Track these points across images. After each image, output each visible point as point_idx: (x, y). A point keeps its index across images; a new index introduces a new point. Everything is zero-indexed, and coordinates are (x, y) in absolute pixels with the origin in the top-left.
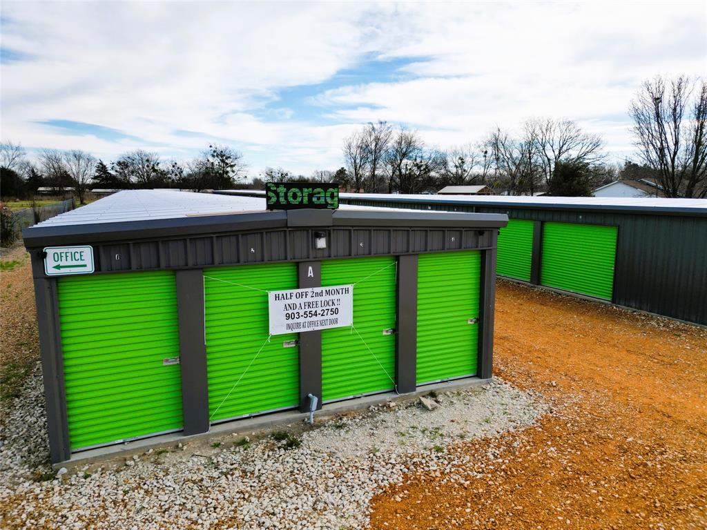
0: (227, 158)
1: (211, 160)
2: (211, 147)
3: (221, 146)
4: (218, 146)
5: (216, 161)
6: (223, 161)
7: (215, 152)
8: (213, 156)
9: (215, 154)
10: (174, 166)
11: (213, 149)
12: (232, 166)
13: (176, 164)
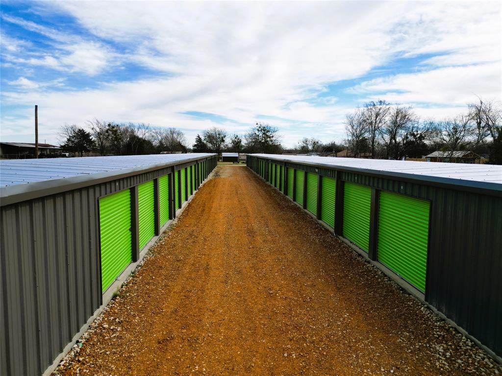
0: (267, 132)
2: (257, 124)
3: (264, 123)
4: (261, 124)
5: (261, 134)
6: (265, 134)
7: (260, 127)
8: (258, 130)
9: (260, 129)
11: (259, 125)
12: (271, 137)
13: (237, 136)
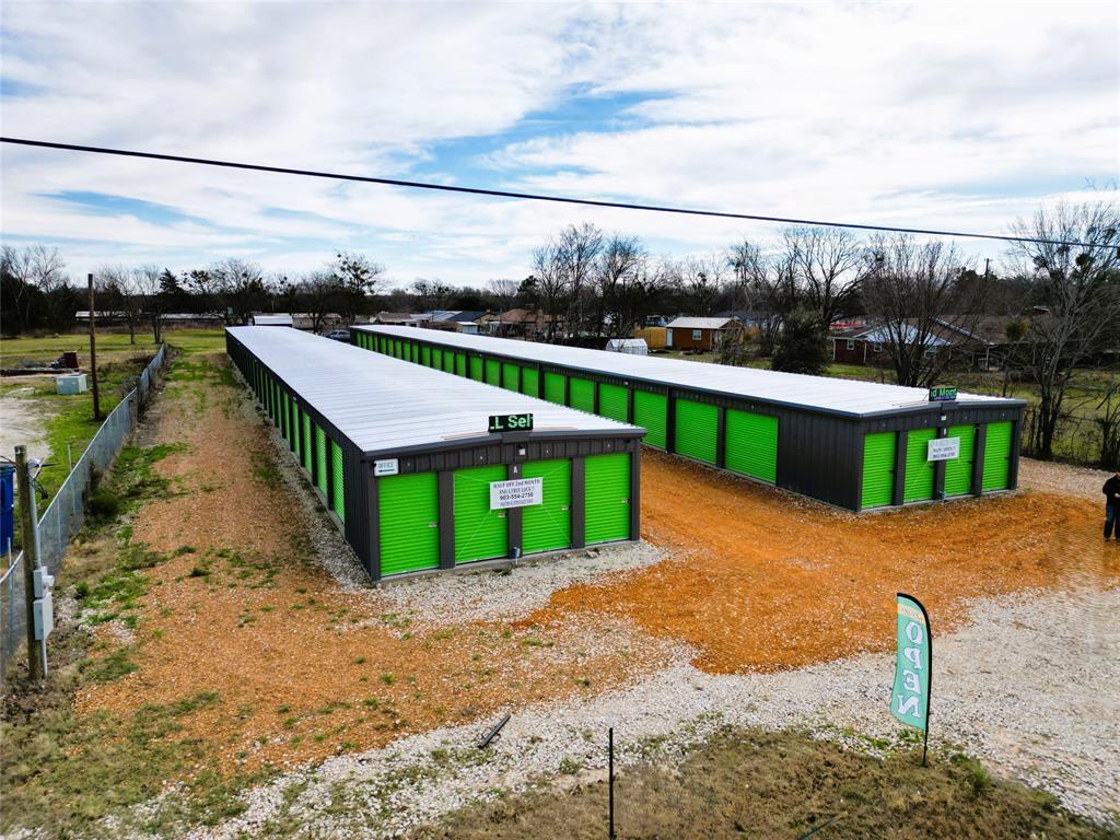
0: (363, 273)
1: (340, 274)
2: (339, 256)
3: (355, 253)
4: (349, 254)
5: (348, 276)
6: (357, 277)
7: (345, 263)
8: (343, 269)
9: (346, 266)
10: (282, 283)
11: (343, 259)
12: (370, 284)
